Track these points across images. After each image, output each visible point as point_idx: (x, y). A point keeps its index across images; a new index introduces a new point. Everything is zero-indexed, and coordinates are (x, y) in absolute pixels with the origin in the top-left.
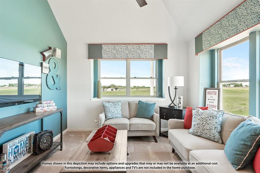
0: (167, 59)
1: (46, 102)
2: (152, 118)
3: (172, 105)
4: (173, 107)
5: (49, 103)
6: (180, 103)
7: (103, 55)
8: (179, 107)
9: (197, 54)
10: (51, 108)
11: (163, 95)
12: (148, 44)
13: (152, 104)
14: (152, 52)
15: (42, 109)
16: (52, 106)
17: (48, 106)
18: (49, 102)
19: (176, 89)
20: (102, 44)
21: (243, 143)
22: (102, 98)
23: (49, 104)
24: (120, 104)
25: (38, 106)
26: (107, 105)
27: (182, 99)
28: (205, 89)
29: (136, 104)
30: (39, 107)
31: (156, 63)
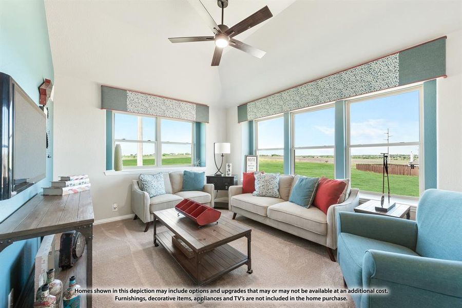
0: (208, 123)
1: (76, 177)
2: (203, 189)
3: (219, 173)
4: (220, 175)
5: (82, 179)
6: (229, 170)
7: (129, 106)
8: (228, 175)
9: (239, 122)
10: (83, 186)
11: (202, 164)
12: (189, 102)
13: (201, 173)
14: (194, 113)
15: (71, 190)
16: (85, 183)
17: (80, 184)
18: (82, 177)
19: (223, 156)
20: (126, 90)
21: (308, 190)
22: (122, 170)
23: (82, 181)
24: (162, 176)
25: (67, 184)
26: (147, 178)
27: (231, 166)
28: (246, 157)
29: (180, 175)
30: (68, 186)
31: (193, 126)
